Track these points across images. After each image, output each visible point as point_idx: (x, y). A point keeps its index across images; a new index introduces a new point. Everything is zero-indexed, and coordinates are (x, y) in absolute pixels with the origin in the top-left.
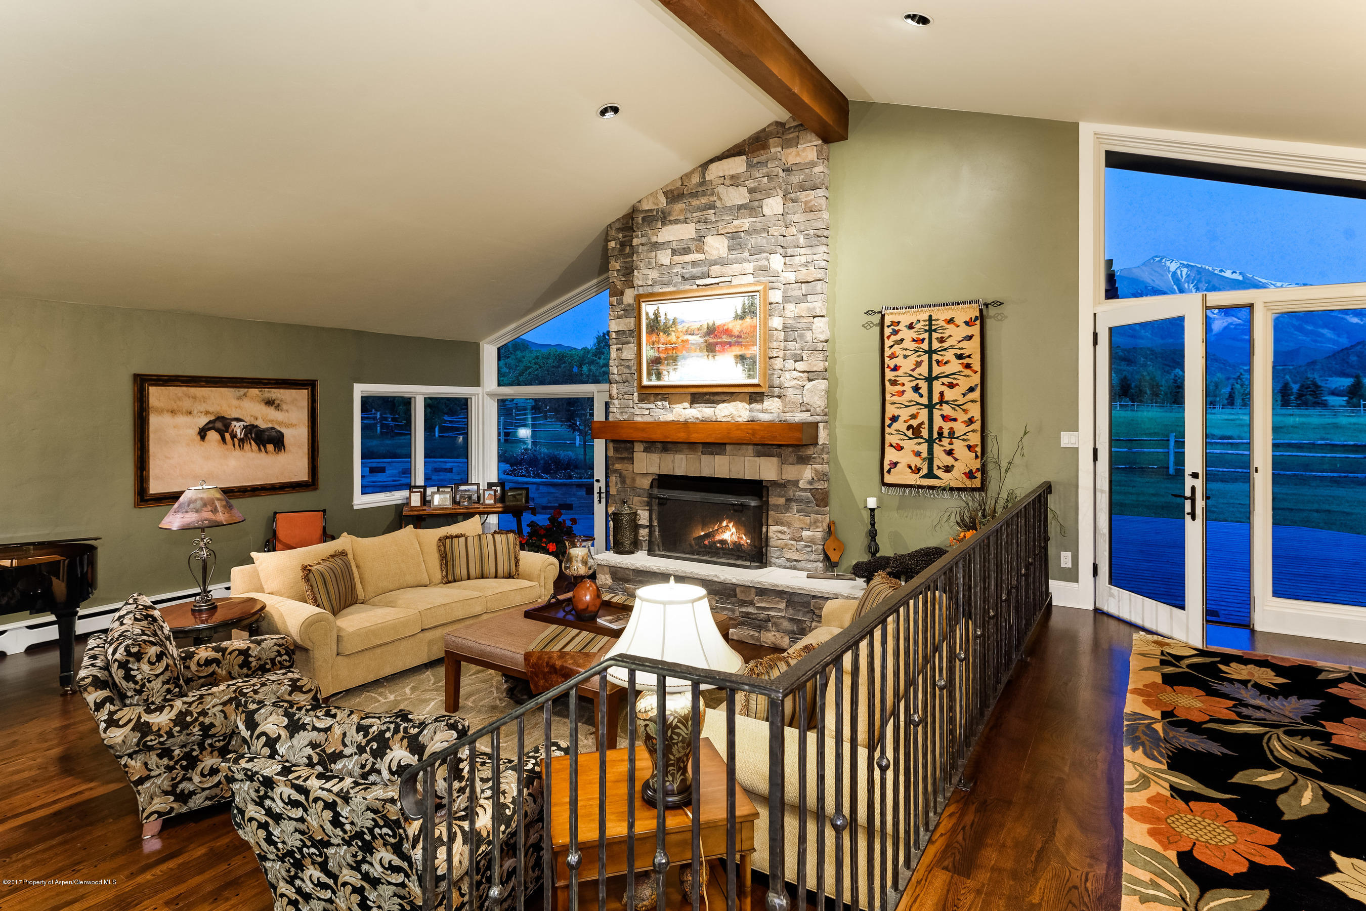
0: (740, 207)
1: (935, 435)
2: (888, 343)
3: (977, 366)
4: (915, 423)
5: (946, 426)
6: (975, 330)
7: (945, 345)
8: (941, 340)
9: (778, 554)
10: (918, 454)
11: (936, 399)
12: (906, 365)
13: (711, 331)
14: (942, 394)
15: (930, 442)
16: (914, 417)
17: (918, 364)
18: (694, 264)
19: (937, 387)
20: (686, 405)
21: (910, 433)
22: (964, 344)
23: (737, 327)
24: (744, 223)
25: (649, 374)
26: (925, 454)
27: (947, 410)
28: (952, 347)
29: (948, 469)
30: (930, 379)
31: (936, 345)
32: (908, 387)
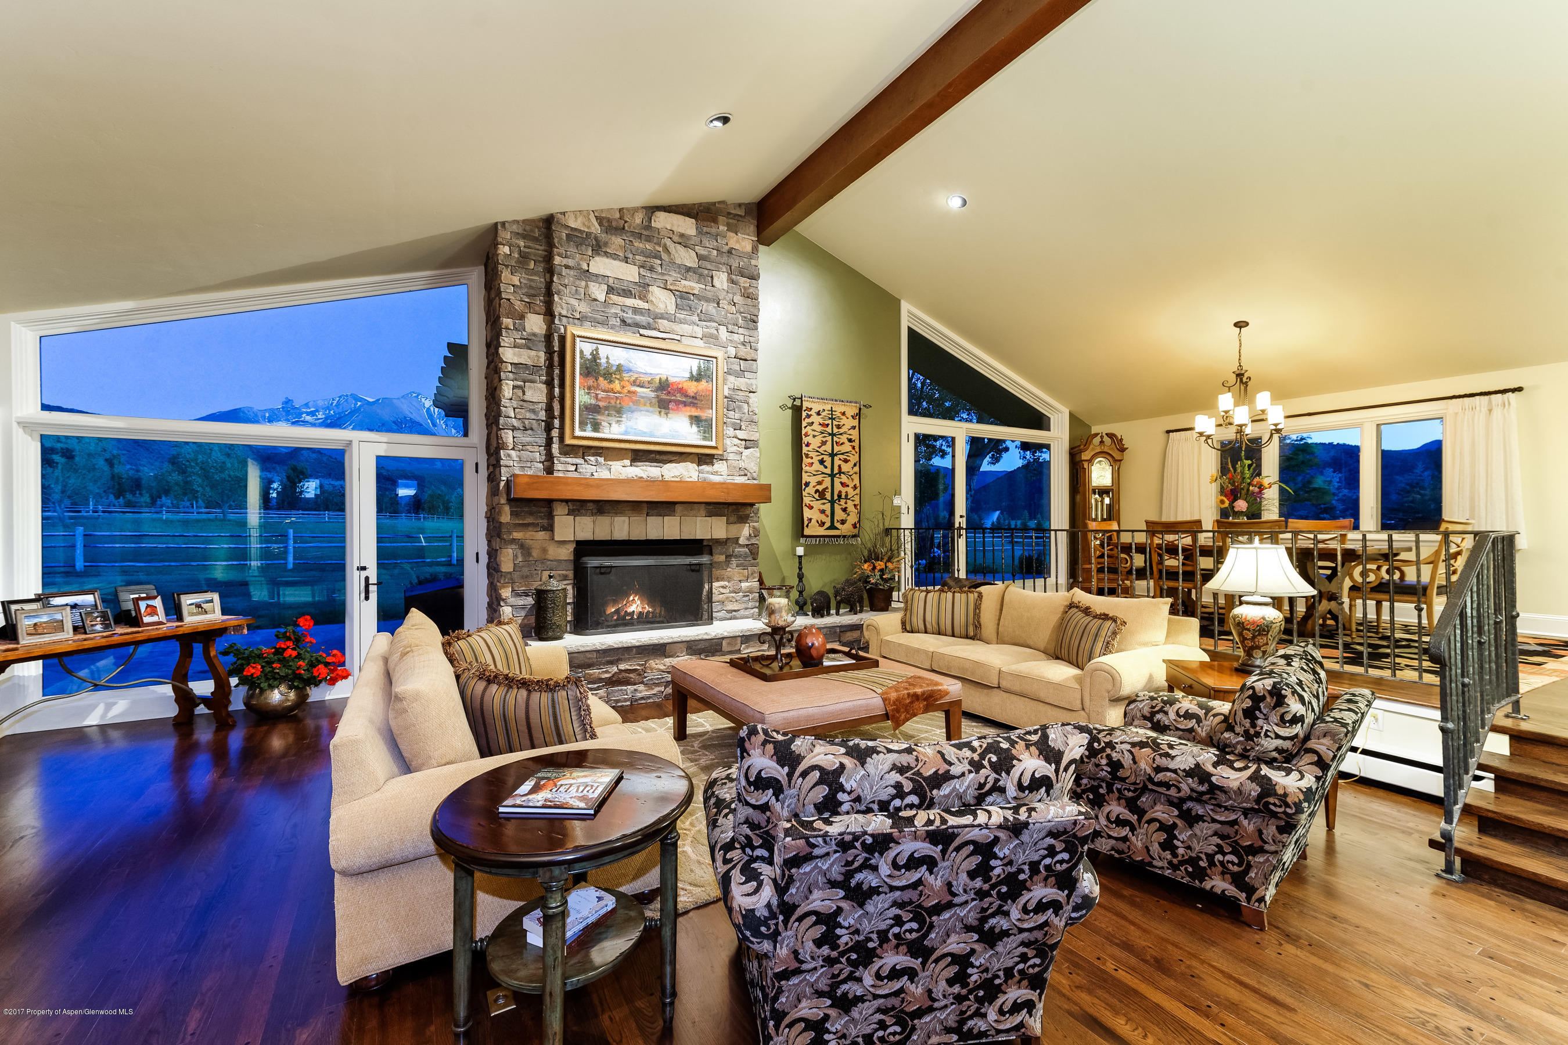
0: (689, 269)
1: (836, 497)
2: (804, 424)
3: (857, 449)
4: (820, 488)
5: (844, 490)
6: (855, 423)
7: (841, 431)
8: (839, 427)
9: (719, 608)
10: (823, 512)
11: (836, 471)
12: (815, 443)
13: (664, 386)
14: (839, 466)
15: (832, 502)
16: (819, 483)
17: (824, 443)
18: (636, 310)
19: (837, 462)
20: (627, 462)
21: (817, 496)
22: (851, 432)
23: (692, 388)
24: (694, 286)
26: (828, 512)
27: (844, 478)
28: (845, 433)
29: (843, 522)
30: (832, 455)
31: (835, 430)
32: (816, 460)
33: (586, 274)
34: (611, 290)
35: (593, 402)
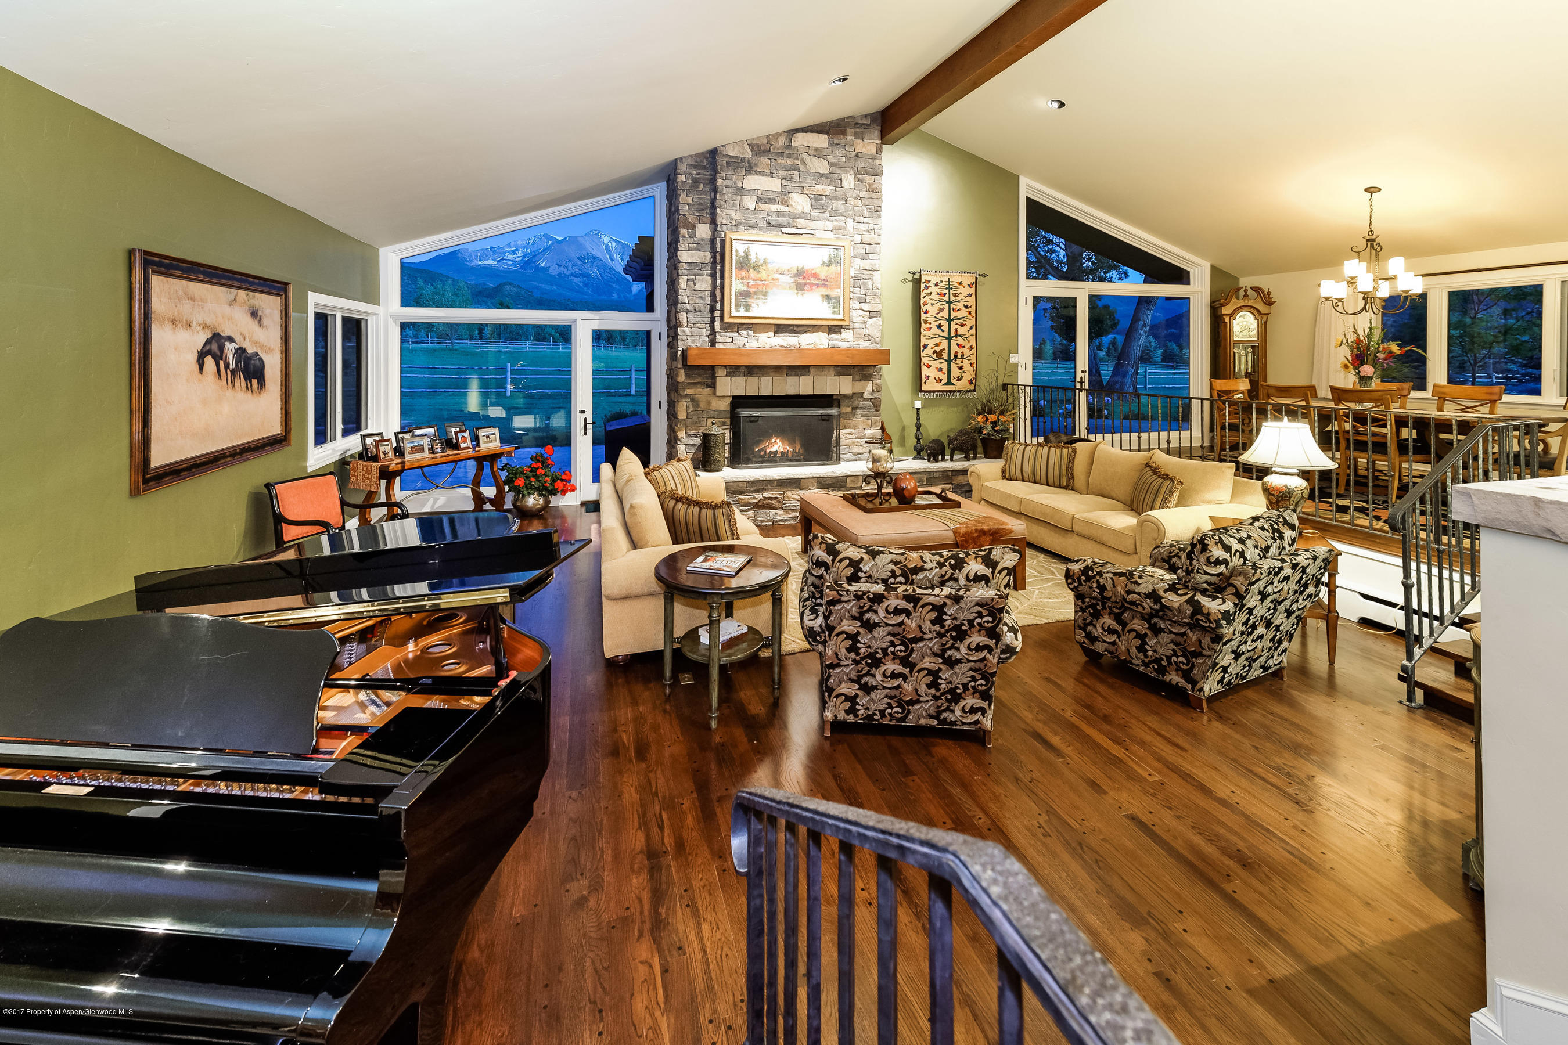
0: (822, 176)
1: (952, 357)
2: (923, 294)
3: (974, 314)
4: (938, 349)
5: (960, 351)
6: (972, 291)
7: (958, 299)
8: (955, 295)
9: (846, 451)
10: (940, 370)
11: (953, 334)
12: (933, 310)
13: (800, 273)
14: (956, 330)
15: (949, 361)
16: (937, 345)
17: (941, 310)
18: (779, 214)
19: (953, 326)
20: (771, 334)
21: (934, 356)
22: (968, 299)
23: (823, 273)
24: (825, 189)
25: (737, 306)
26: (945, 370)
27: (960, 340)
28: (962, 300)
29: (959, 379)
30: (949, 320)
31: (952, 298)
32: (934, 325)
33: (741, 190)
34: (759, 200)
35: (745, 289)
